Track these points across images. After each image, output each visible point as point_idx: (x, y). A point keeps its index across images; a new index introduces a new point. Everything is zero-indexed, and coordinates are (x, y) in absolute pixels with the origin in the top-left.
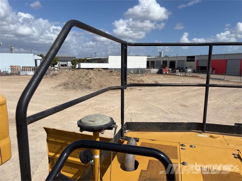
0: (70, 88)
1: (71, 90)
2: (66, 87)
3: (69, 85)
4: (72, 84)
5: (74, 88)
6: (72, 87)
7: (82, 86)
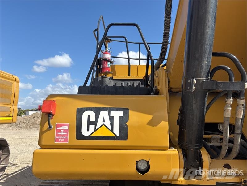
0: (23, 127)
1: (24, 129)
2: (18, 127)
3: (22, 125)
4: (26, 124)
5: (27, 127)
6: (25, 127)
7: (37, 125)
